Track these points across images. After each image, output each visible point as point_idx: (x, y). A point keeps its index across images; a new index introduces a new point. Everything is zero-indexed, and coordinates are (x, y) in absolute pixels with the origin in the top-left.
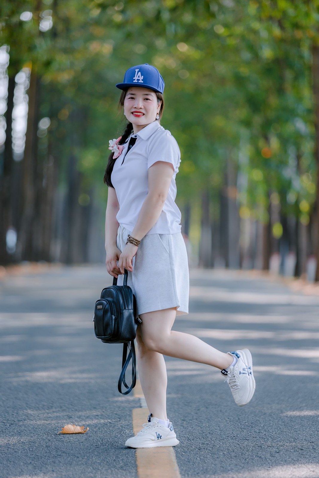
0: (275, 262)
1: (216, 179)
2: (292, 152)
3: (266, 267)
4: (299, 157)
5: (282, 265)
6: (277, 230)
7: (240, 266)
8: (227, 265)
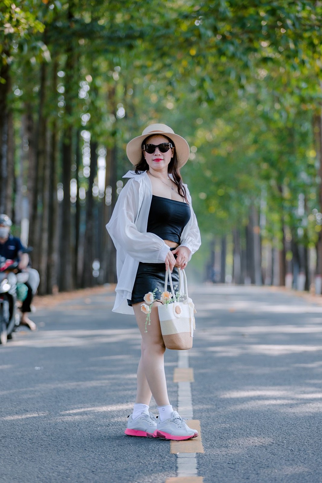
0: (289, 279)
1: (245, 221)
2: (301, 197)
3: (283, 283)
4: (306, 200)
5: (294, 282)
6: (289, 256)
7: (263, 282)
8: (253, 282)
